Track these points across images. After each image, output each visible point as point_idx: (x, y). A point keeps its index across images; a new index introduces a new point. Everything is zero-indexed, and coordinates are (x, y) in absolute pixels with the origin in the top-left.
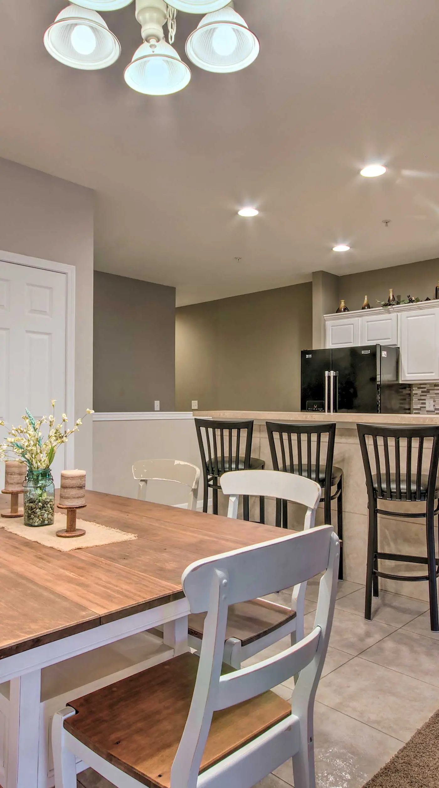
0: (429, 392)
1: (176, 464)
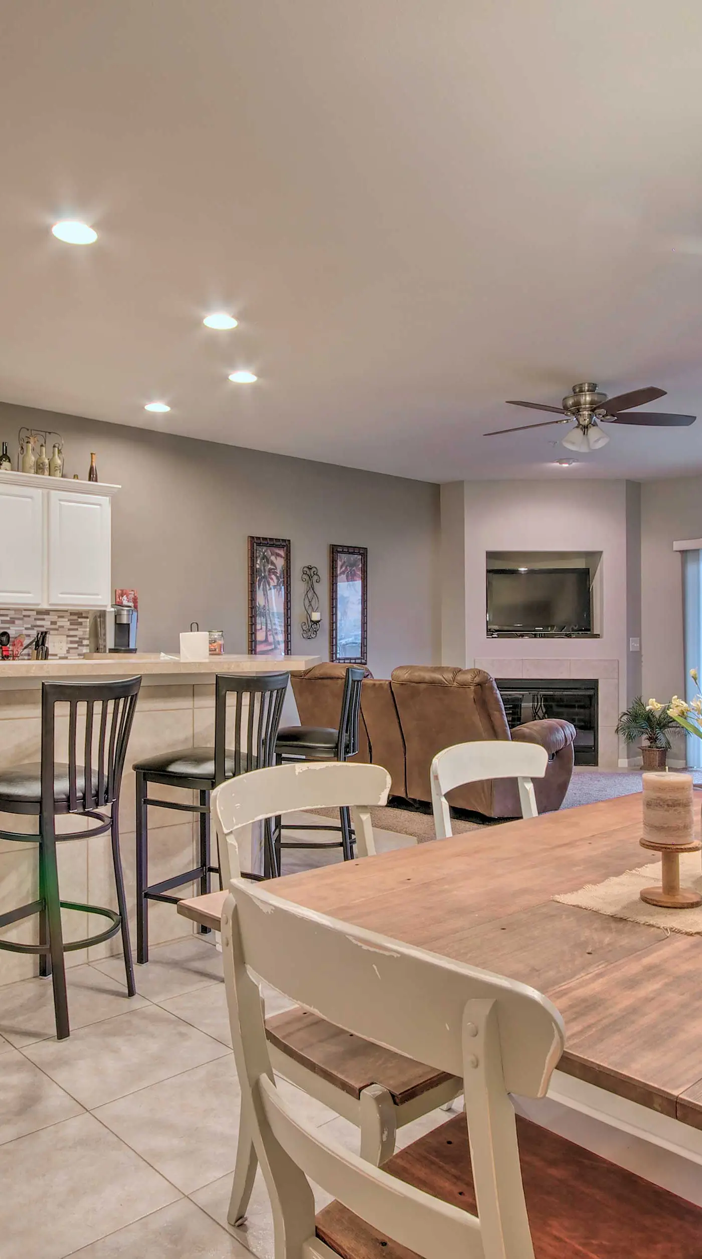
0: (13, 623)
1: (299, 773)
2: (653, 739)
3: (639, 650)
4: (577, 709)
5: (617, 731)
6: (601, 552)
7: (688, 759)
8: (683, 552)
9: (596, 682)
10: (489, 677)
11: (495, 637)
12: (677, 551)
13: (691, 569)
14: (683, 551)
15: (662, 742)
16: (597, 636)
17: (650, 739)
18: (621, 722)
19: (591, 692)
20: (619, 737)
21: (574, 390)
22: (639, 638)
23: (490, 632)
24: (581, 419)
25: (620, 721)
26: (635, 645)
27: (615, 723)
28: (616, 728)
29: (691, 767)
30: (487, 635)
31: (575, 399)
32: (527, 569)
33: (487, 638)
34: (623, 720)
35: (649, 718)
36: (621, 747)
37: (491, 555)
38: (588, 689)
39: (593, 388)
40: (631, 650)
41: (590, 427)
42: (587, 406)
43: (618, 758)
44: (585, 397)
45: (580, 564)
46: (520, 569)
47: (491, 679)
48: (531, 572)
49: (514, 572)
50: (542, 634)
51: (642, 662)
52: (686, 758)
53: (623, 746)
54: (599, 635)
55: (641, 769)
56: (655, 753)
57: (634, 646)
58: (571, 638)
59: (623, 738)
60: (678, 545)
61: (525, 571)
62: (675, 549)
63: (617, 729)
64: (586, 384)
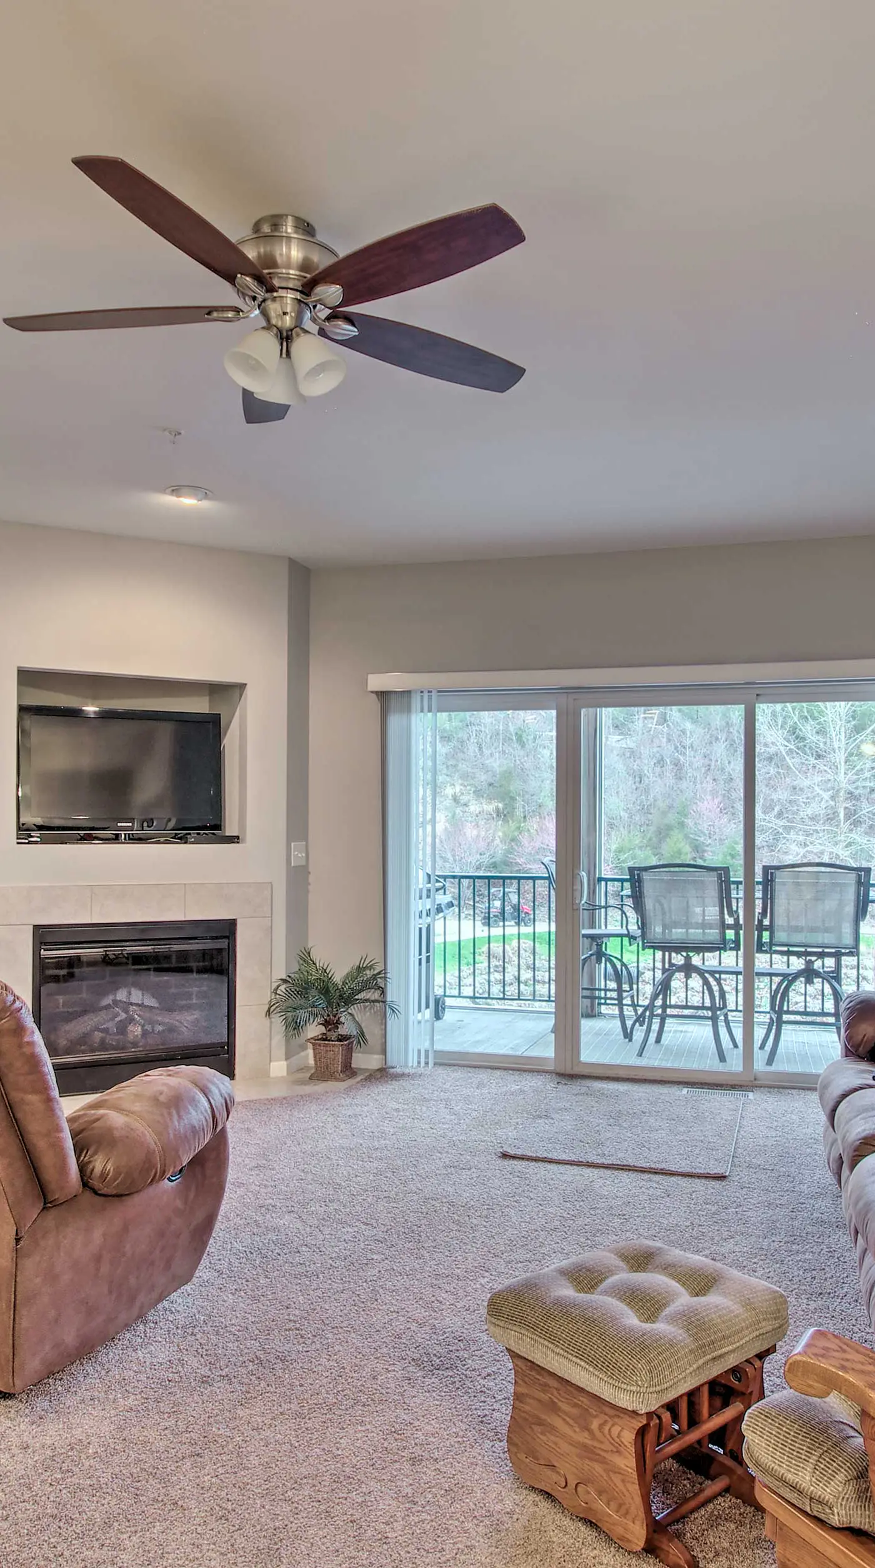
2: (331, 1024)
3: (304, 863)
4: (195, 974)
5: (268, 1013)
6: (242, 686)
7: (389, 1054)
8: (383, 696)
9: (232, 924)
10: (11, 998)
11: (36, 843)
12: (372, 692)
13: (395, 721)
14: (382, 692)
15: (347, 1028)
16: (234, 839)
17: (326, 1023)
18: (278, 996)
19: (223, 944)
20: (271, 1022)
21: (257, 228)
22: (304, 843)
23: (24, 832)
24: (273, 308)
25: (276, 993)
26: (300, 855)
27: (267, 997)
28: (267, 1009)
29: (393, 1068)
30: (18, 839)
31: (262, 250)
32: (97, 709)
33: (18, 843)
34: (281, 993)
35: (325, 988)
36: (274, 1042)
37: (28, 678)
38: (217, 938)
39: (306, 229)
40: (293, 865)
41: (298, 335)
42: (292, 272)
43: (270, 1061)
44: (289, 248)
45: (198, 705)
46: (83, 708)
47: (18, 1004)
48: (107, 716)
49: (73, 714)
50: (129, 834)
51: (309, 884)
52: (384, 1052)
53: (279, 1038)
54: (238, 837)
55: (310, 1079)
56: (337, 1050)
57: (297, 858)
58: (186, 843)
59: (278, 1021)
60: (377, 682)
61: (95, 712)
62: (370, 688)
63: (269, 1010)
64: (290, 218)
